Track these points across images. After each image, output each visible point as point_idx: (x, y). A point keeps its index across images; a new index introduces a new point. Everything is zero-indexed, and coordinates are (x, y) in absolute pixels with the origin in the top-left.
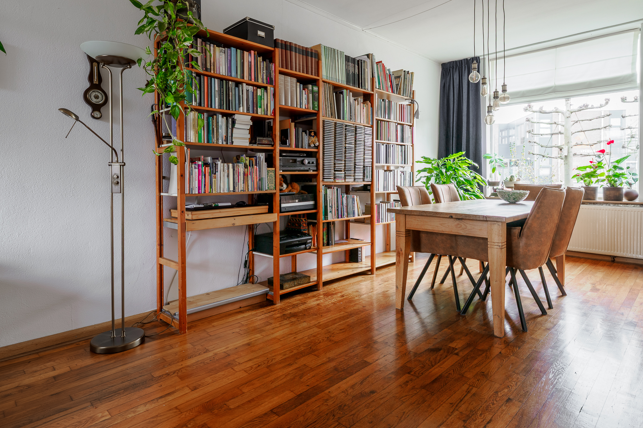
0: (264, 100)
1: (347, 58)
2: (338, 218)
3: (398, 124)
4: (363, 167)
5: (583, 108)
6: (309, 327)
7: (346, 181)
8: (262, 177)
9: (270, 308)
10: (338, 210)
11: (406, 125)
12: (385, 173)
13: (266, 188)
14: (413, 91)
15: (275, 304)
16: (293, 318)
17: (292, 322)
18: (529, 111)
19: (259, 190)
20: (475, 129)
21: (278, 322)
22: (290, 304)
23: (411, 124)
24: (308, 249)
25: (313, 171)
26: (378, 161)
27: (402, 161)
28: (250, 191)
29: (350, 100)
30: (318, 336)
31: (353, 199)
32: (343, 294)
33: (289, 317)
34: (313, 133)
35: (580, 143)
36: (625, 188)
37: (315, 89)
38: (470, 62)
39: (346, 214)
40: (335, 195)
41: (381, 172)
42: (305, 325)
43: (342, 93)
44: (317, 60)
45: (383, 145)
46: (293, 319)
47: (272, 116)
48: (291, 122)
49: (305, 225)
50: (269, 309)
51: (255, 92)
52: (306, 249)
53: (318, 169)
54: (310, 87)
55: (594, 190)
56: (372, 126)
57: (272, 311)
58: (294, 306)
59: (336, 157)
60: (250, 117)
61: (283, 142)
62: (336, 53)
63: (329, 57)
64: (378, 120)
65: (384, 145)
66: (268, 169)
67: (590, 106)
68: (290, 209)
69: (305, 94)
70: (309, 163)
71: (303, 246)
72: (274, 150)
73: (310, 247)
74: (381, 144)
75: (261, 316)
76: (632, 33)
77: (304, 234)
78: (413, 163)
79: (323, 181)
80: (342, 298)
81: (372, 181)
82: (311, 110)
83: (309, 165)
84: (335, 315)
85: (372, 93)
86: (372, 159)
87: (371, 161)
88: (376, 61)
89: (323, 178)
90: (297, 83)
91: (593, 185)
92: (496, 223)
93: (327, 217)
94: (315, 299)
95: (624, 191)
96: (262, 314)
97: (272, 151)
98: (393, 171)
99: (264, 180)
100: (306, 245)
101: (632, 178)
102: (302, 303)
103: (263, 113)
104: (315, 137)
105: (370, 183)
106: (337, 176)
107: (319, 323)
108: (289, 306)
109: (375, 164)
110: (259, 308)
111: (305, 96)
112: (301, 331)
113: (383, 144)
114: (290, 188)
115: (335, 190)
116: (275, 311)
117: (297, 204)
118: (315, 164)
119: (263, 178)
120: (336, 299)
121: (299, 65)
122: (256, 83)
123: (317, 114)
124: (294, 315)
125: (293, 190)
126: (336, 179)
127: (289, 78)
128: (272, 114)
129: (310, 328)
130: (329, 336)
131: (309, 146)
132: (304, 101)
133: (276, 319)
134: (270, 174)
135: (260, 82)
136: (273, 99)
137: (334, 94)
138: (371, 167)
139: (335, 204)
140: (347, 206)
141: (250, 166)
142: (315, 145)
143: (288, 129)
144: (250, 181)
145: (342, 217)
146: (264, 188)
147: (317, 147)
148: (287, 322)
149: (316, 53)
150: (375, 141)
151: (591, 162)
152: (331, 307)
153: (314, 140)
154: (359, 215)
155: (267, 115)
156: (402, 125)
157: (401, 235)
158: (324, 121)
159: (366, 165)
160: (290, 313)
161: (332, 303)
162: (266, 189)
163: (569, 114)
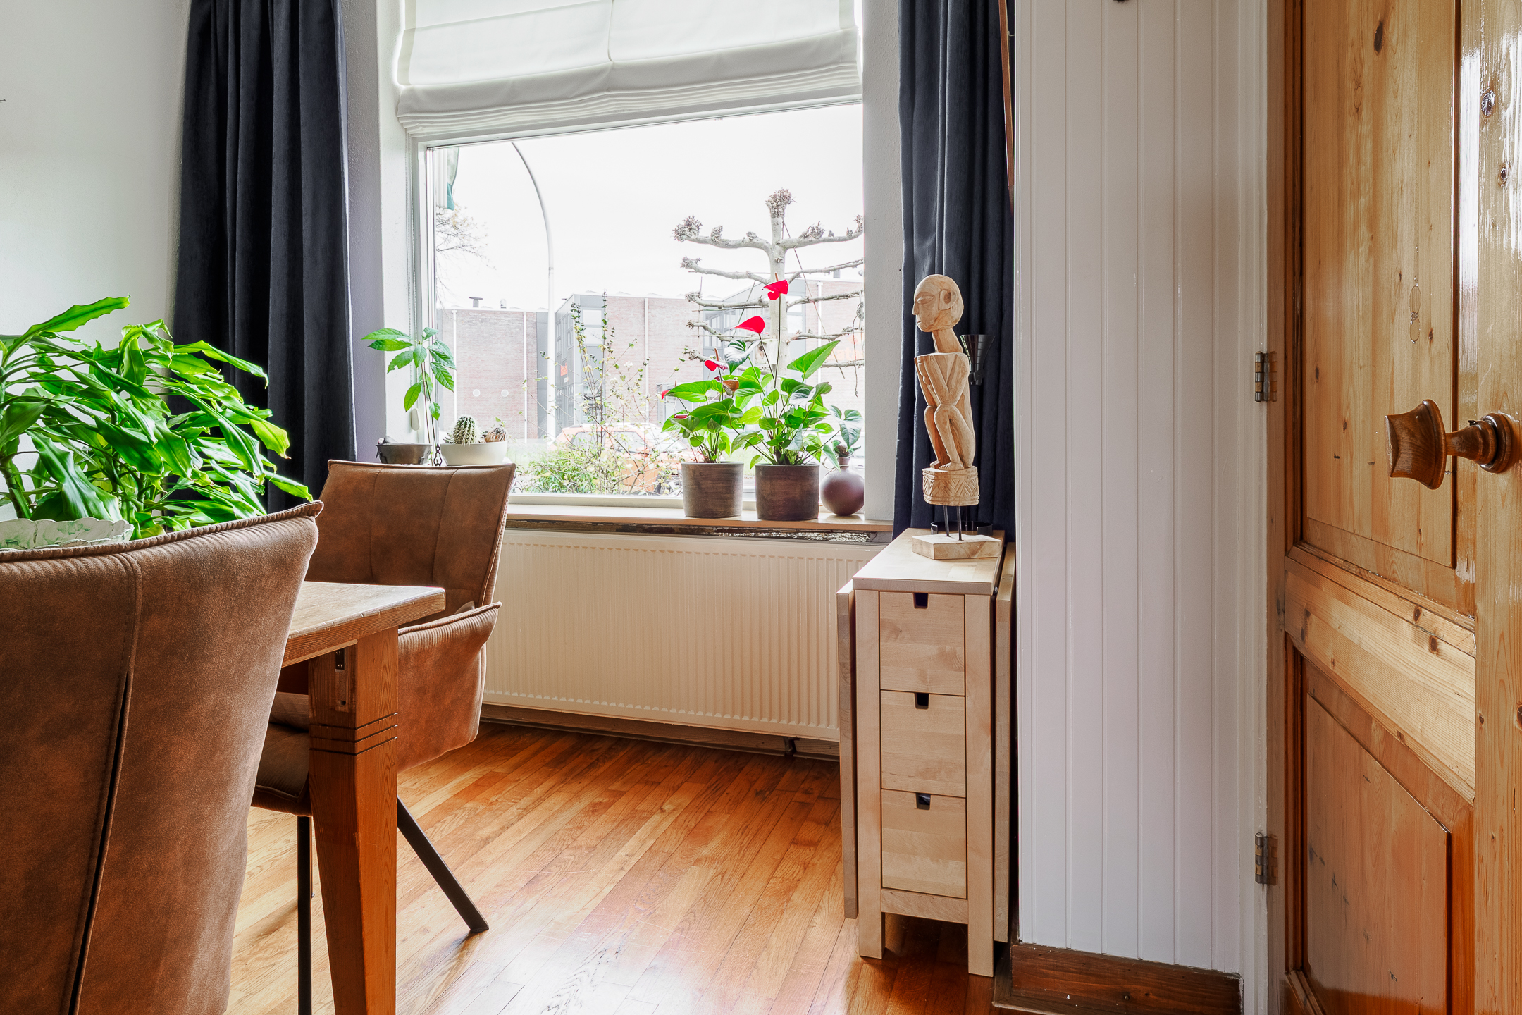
5: (810, 239)
18: (689, 238)
35: (806, 334)
36: (826, 470)
55: (728, 474)
67: (825, 235)
91: (723, 457)
95: (823, 480)
101: (842, 429)
163: (780, 254)
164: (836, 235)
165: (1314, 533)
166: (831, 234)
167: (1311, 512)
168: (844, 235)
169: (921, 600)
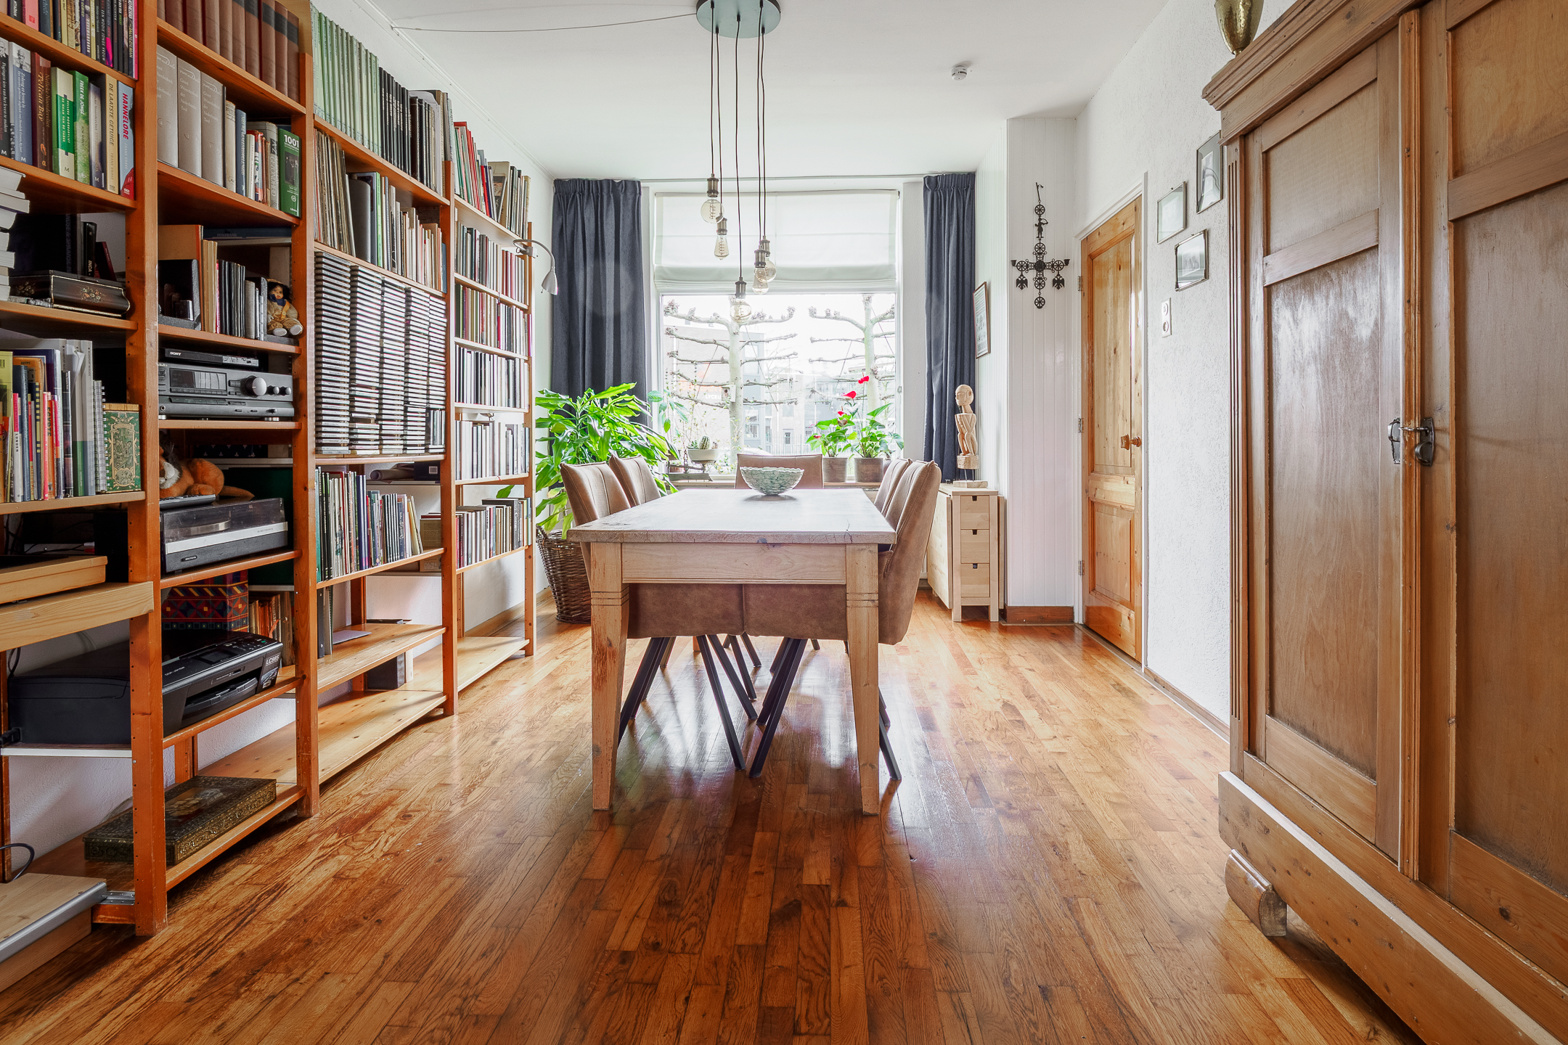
0: (87, 122)
1: (386, 80)
2: (361, 569)
3: (502, 301)
4: (424, 410)
6: (359, 994)
7: (384, 452)
8: (79, 439)
9: (125, 964)
10: (359, 543)
11: (517, 306)
12: (475, 428)
13: (101, 482)
14: (530, 224)
15: (146, 938)
16: (267, 977)
17: (272, 997)
19: (67, 492)
20: (631, 337)
21: (204, 1024)
22: (216, 915)
23: (525, 307)
24: (268, 688)
25: (283, 419)
26: (461, 398)
27: (509, 398)
28: (19, 500)
29: (390, 208)
30: (420, 1022)
31: (400, 507)
32: (401, 807)
33: (247, 979)
34: (279, 289)
37: (291, 142)
38: (620, 188)
39: (380, 552)
40: (350, 496)
41: (467, 426)
42: (333, 989)
43: (369, 180)
44: (296, 48)
45: (470, 352)
46: (270, 982)
47: (126, 196)
48: (205, 238)
49: (240, 606)
50: (126, 974)
51: (40, 78)
52: (258, 690)
53: (299, 414)
54: (272, 129)
56: (446, 297)
57: (146, 980)
58: (243, 916)
59: (357, 377)
60: (16, 178)
61: (173, 306)
62: (356, 49)
63: (332, 53)
64: (458, 283)
65: (472, 352)
66: (106, 406)
67: (767, 318)
68: (202, 560)
69: (256, 150)
70: (270, 391)
71: (249, 685)
72: (132, 332)
73: (273, 681)
74: (466, 350)
75: (94, 1025)
76: (887, 196)
77: (249, 641)
78: (530, 406)
79: (317, 452)
80: (409, 826)
81: (447, 451)
82: (274, 211)
83: (269, 397)
84: (428, 902)
85: (447, 202)
86: (447, 388)
87: (444, 394)
88: (455, 120)
89: (319, 445)
90: (227, 102)
91: (840, 455)
92: (864, 547)
93: (329, 570)
94: (312, 857)
96: (97, 1013)
97: (121, 335)
98: (491, 424)
99: (90, 450)
100: (258, 679)
102: (269, 893)
103: (82, 175)
104: (287, 306)
105: (441, 457)
106: (360, 436)
107: (386, 956)
108: (219, 921)
109: (454, 405)
110: (70, 986)
111: (254, 157)
112: (338, 1028)
113: (471, 348)
114: (189, 480)
115: (351, 480)
116: (159, 970)
117: (222, 537)
118: (289, 397)
119: (84, 444)
120: (393, 835)
121: (235, 39)
122: (47, 40)
123: (293, 228)
124: (263, 960)
125: (201, 486)
126: (357, 447)
127: (195, 74)
128: (127, 191)
129: (363, 996)
130: (458, 1001)
131: (270, 331)
132: (254, 175)
133: (185, 1012)
134: (120, 426)
135: (67, 43)
136: (130, 130)
137: (347, 176)
138: (443, 412)
139: (352, 526)
140: (384, 530)
141: (17, 389)
142: (288, 331)
143: (190, 262)
144: (18, 456)
145: (370, 565)
146: (92, 483)
147: (297, 340)
148: (250, 1008)
149: (294, 23)
150: (453, 339)
151: (840, 413)
152: (393, 870)
153: (284, 314)
154: (414, 553)
155: (102, 185)
156: (509, 304)
157: (610, 602)
158: (318, 256)
159: (432, 406)
160: (241, 954)
161: (386, 855)
162: (101, 488)
164: (774, 318)
165: (1097, 468)
166: (770, 317)
167: (1097, 461)
168: (780, 318)
169: (975, 498)
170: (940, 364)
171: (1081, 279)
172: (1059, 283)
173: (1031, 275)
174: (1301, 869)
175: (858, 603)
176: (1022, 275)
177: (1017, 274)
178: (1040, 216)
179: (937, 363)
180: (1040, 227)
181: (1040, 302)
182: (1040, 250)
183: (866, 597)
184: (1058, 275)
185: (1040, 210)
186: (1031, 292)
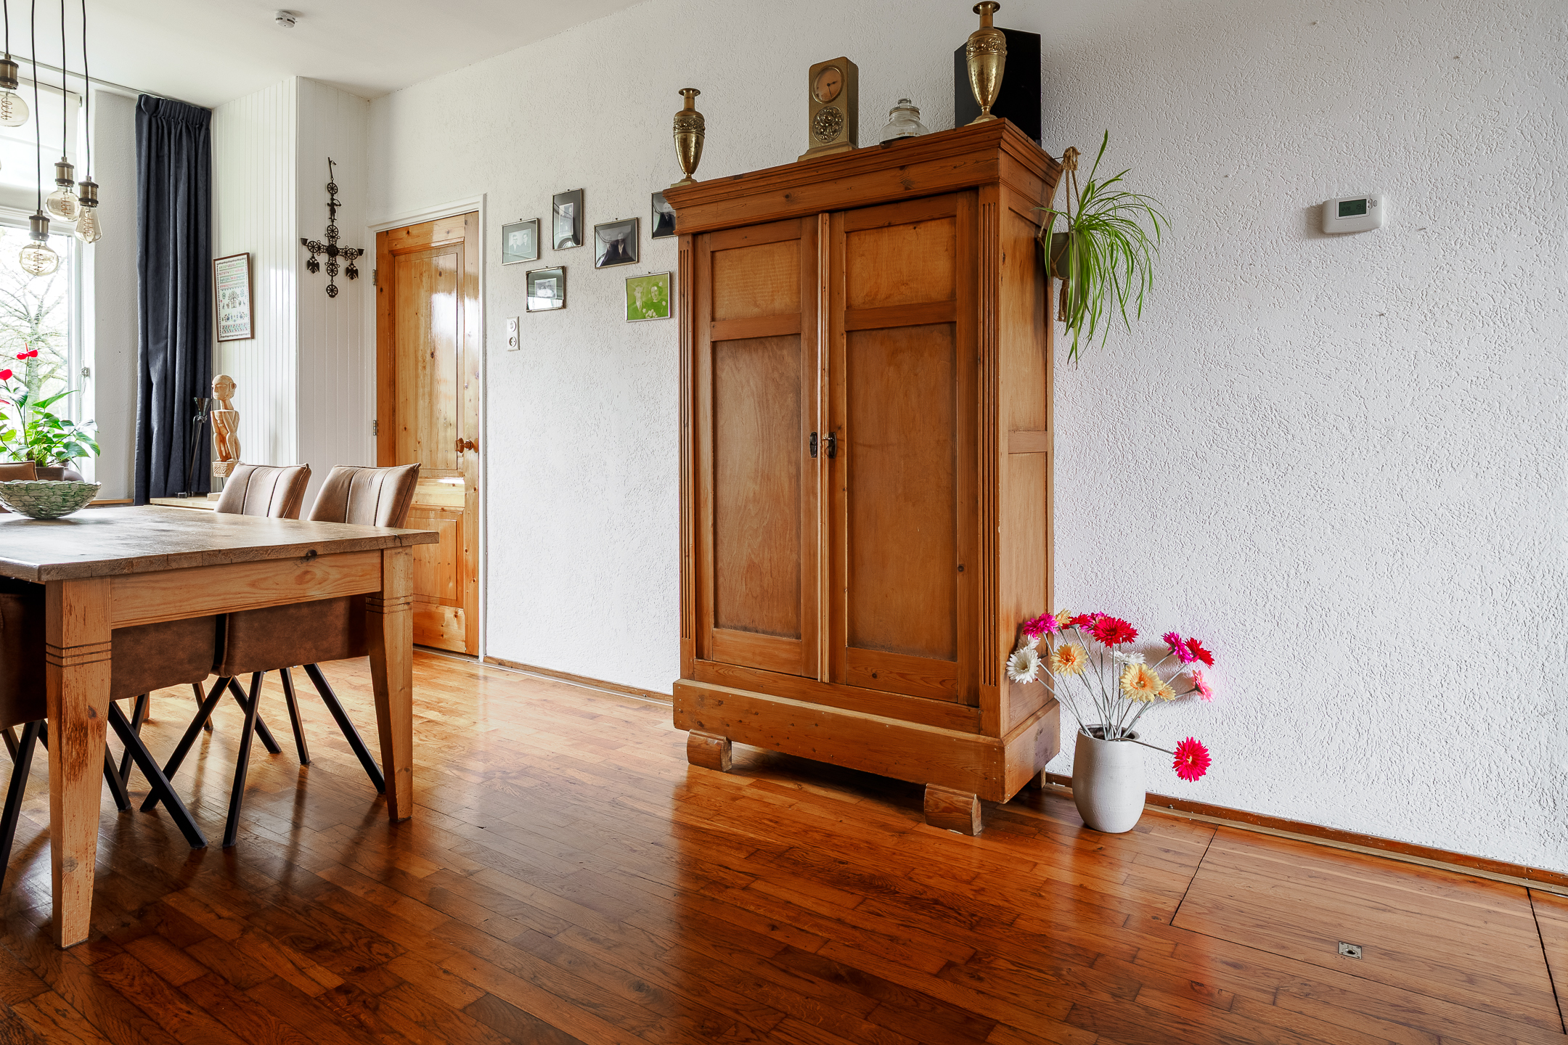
76: (61, 98)
92: (400, 550)
170: (162, 344)
171: (376, 273)
172: (352, 273)
173: (322, 259)
174: (751, 713)
175: (395, 608)
176: (313, 257)
177: (308, 255)
178: (332, 195)
179: (157, 342)
180: (332, 207)
181: (332, 290)
182: (332, 233)
183: (402, 600)
184: (352, 264)
185: (332, 189)
186: (322, 277)
